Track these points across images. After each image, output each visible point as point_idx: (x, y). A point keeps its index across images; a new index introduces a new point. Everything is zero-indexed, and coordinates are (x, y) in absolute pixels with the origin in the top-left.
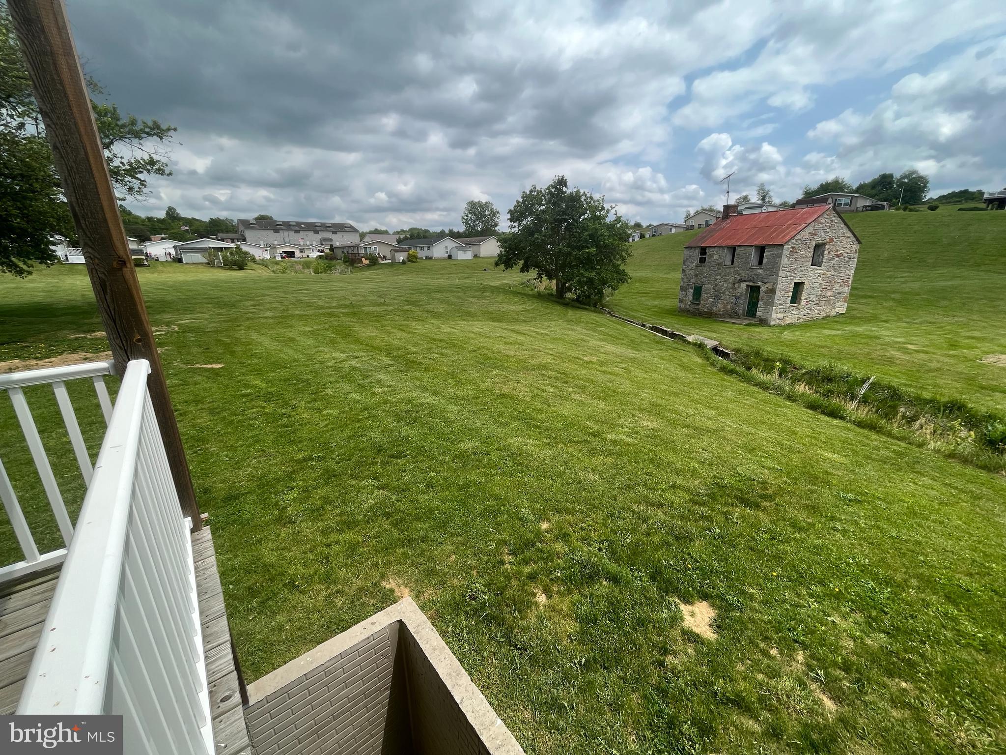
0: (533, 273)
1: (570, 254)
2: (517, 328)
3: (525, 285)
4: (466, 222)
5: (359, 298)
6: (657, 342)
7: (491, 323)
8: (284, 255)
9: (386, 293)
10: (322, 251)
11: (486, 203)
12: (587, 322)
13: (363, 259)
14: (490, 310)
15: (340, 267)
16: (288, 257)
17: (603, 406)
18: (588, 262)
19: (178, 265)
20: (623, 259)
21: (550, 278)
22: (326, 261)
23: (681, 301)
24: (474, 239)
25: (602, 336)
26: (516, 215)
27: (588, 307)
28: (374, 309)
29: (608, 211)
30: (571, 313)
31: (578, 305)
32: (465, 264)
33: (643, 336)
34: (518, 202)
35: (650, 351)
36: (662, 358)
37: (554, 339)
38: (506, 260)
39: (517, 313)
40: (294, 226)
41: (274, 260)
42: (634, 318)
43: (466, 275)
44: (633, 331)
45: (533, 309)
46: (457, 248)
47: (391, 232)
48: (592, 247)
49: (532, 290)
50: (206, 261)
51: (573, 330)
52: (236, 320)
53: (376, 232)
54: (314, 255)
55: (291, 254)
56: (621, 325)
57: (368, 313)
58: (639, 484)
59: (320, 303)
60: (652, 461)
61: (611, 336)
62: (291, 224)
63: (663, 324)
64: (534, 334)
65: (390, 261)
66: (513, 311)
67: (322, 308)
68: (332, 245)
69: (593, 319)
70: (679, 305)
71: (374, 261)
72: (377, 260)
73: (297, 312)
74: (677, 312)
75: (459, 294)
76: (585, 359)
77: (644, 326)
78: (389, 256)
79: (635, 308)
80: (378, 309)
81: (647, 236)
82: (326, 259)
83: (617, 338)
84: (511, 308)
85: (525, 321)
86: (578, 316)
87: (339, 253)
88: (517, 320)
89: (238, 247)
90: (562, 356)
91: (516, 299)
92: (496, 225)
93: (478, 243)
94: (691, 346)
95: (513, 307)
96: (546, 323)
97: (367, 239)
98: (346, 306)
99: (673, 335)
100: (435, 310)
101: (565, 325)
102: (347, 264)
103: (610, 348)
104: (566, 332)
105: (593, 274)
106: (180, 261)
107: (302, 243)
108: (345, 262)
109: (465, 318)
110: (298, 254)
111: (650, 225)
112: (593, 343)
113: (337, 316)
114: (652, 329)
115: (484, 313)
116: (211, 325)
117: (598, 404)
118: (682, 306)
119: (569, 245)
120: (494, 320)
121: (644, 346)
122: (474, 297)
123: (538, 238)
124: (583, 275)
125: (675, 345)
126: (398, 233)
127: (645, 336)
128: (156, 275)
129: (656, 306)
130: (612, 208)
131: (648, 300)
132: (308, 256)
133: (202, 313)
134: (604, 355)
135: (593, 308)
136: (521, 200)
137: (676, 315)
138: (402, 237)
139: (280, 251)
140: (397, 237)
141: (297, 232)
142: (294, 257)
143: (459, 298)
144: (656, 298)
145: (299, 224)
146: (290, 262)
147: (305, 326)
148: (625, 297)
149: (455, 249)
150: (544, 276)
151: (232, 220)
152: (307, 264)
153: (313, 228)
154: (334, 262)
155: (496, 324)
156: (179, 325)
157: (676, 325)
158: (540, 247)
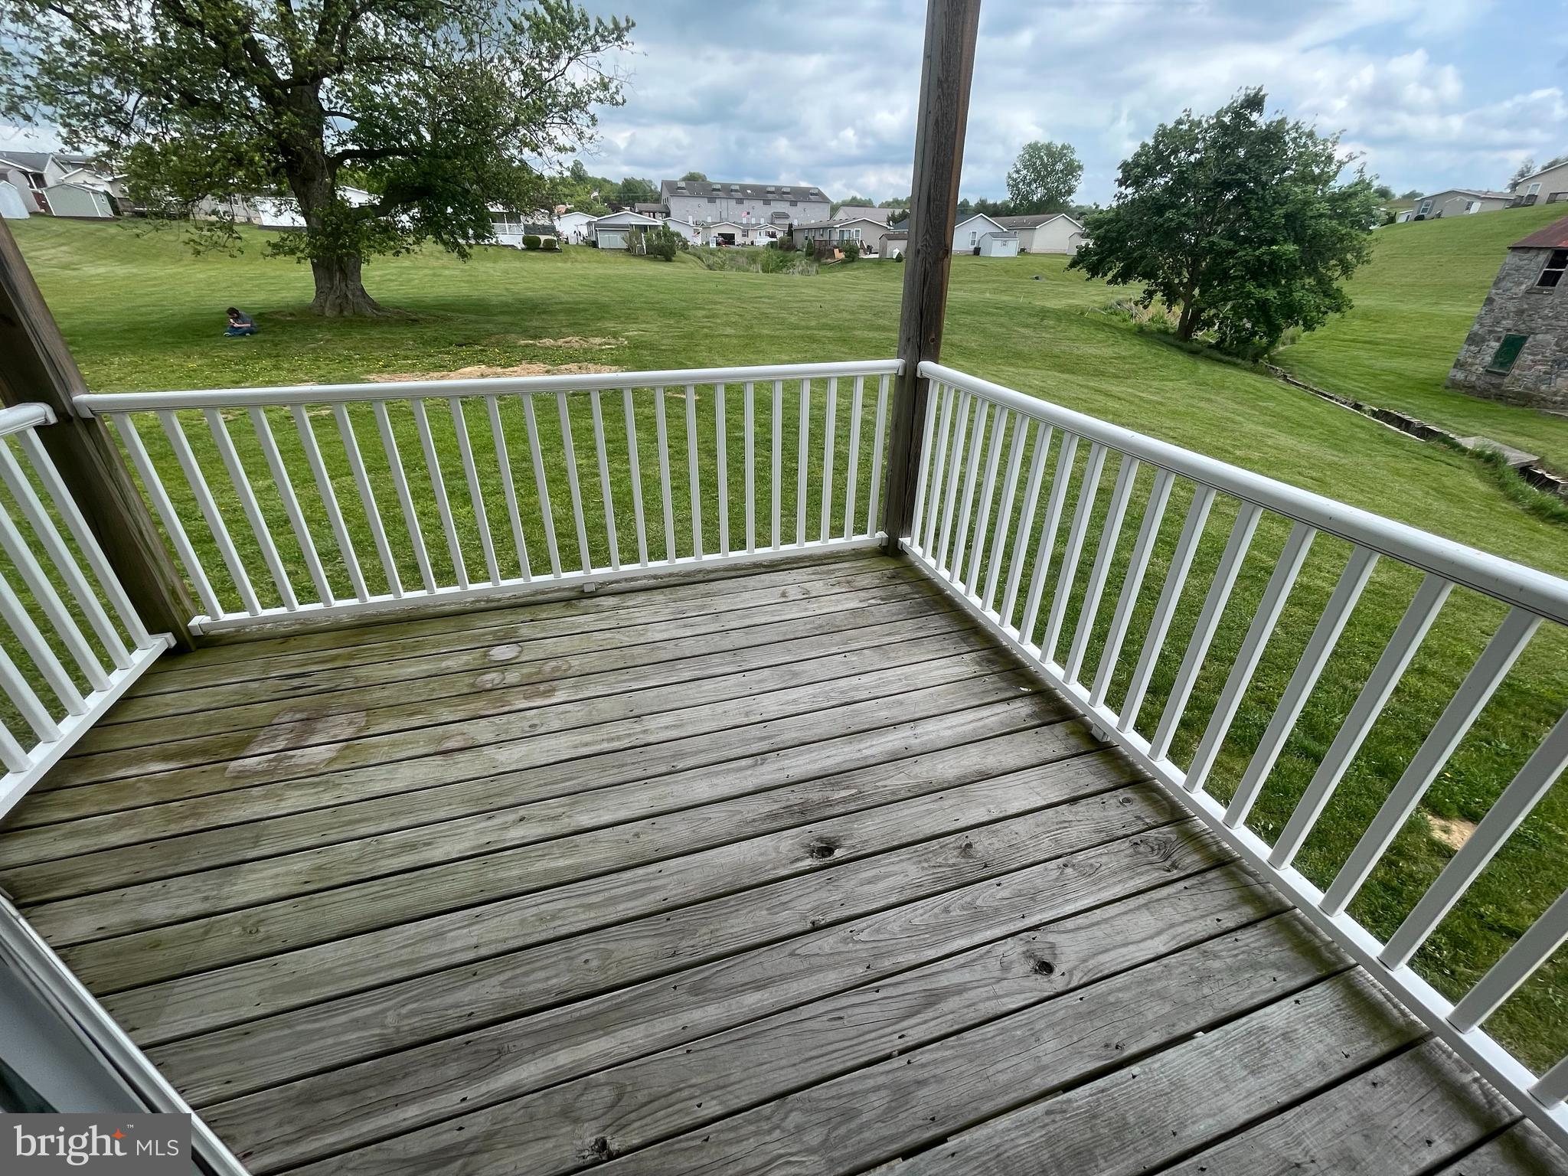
0: (1136, 288)
1: (1231, 253)
2: (1104, 386)
3: (1111, 310)
4: (1014, 185)
5: (845, 315)
6: (1388, 442)
7: (1056, 374)
8: (720, 239)
9: (883, 309)
10: (773, 235)
11: (1064, 147)
12: (1237, 389)
13: (836, 251)
14: (1056, 351)
15: (801, 263)
16: (726, 243)
17: (1280, 533)
18: (1266, 271)
19: (593, 250)
20: (1346, 269)
21: (1171, 299)
22: (780, 252)
23: (1459, 365)
24: (1026, 218)
25: (1268, 418)
26: (1134, 173)
27: (1239, 361)
28: (871, 334)
29: (1341, 164)
30: (1204, 369)
31: (1219, 356)
32: (1004, 267)
33: (1357, 426)
34: (1144, 146)
35: (1371, 456)
36: (1397, 472)
37: (1174, 412)
38: (1090, 262)
39: (1103, 360)
40: (736, 191)
41: (706, 248)
42: (1338, 390)
43: (1002, 287)
44: (1335, 413)
45: (1133, 357)
46: (993, 235)
47: (877, 204)
48: (1286, 240)
49: (1125, 320)
50: (625, 246)
51: (1209, 400)
52: (691, 336)
53: (855, 203)
54: (763, 241)
55: (729, 239)
56: (1308, 400)
57: (862, 341)
58: (1355, 654)
59: (793, 319)
60: (1380, 628)
61: (1287, 419)
62: (733, 187)
63: (1406, 409)
64: (1137, 401)
65: (877, 256)
66: (1095, 357)
67: (796, 327)
68: (791, 226)
69: (1249, 385)
70: (1452, 372)
71: (852, 254)
72: (857, 252)
73: (766, 332)
74: (1440, 389)
75: (1002, 320)
76: (1238, 453)
77: (1358, 407)
78: (876, 247)
79: (1343, 371)
80: (876, 335)
81: (1401, 219)
82: (781, 248)
83: (1299, 425)
84: (1092, 351)
85: (1116, 377)
86: (1217, 376)
87: (799, 239)
88: (1102, 374)
89: (665, 226)
90: (1193, 442)
91: (1101, 336)
92: (1070, 192)
93: (1032, 227)
94: (1465, 458)
95: (1098, 348)
96: (1155, 384)
97: (841, 215)
98: (831, 328)
99: (1424, 433)
100: (965, 344)
101: (1192, 390)
102: (812, 258)
103: (1285, 440)
104: (1195, 402)
105: (1271, 294)
106: (594, 244)
107: (744, 221)
108: (809, 254)
109: (1013, 361)
110: (738, 239)
111: (1412, 195)
112: (1249, 427)
113: (820, 341)
114: (1374, 414)
115: (1045, 356)
116: (664, 342)
117: (1270, 528)
118: (1460, 376)
119: (1232, 235)
120: (1063, 368)
121: (1358, 446)
122: (1027, 326)
123: (1172, 220)
124: (1249, 295)
125: (1428, 452)
126: (888, 205)
127: (1362, 427)
128: (569, 265)
129: (1391, 372)
130: (1351, 158)
131: (1376, 358)
132: (752, 243)
133: (647, 323)
134: (1275, 451)
135: (1250, 364)
136: (1151, 142)
137: (1439, 393)
138: (898, 212)
139: (715, 232)
140: (889, 212)
141: (740, 201)
142: (733, 243)
143: (1002, 325)
144: (1393, 355)
145: (743, 188)
146: (729, 252)
147: (780, 353)
148: (1322, 348)
149: (989, 238)
150: (1159, 296)
151: (650, 181)
152: (753, 257)
153: (764, 195)
154: (792, 254)
155: (1066, 376)
156: (627, 338)
157: (1433, 413)
158: (1168, 236)
